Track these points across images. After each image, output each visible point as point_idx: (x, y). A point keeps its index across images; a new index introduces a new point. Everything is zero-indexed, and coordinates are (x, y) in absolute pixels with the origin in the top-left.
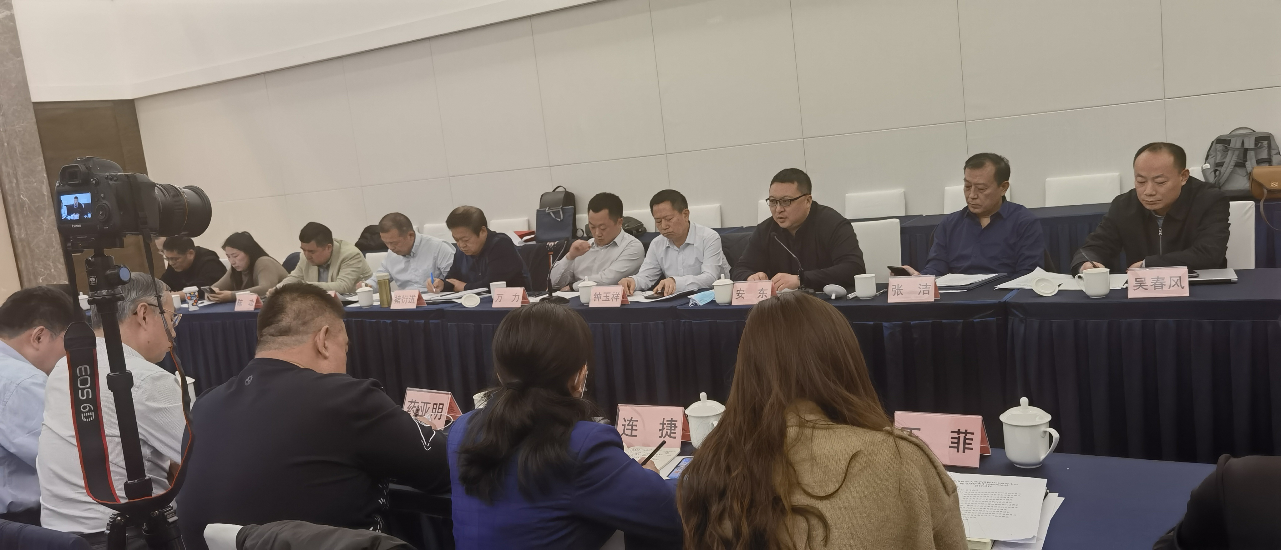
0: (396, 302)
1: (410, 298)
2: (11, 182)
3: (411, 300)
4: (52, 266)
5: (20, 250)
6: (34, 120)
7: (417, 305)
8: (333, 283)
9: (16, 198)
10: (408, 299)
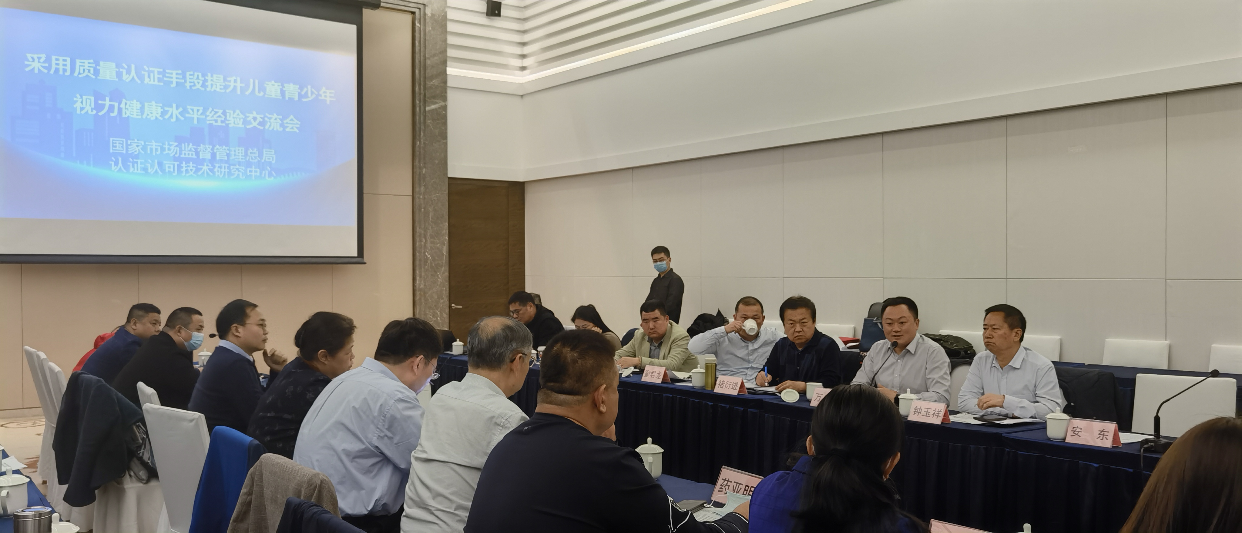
0: (720, 387)
1: (733, 385)
2: (421, 241)
3: (734, 387)
4: (439, 315)
5: (417, 298)
6: (447, 192)
7: (738, 392)
8: (665, 360)
9: (423, 255)
10: (731, 386)
